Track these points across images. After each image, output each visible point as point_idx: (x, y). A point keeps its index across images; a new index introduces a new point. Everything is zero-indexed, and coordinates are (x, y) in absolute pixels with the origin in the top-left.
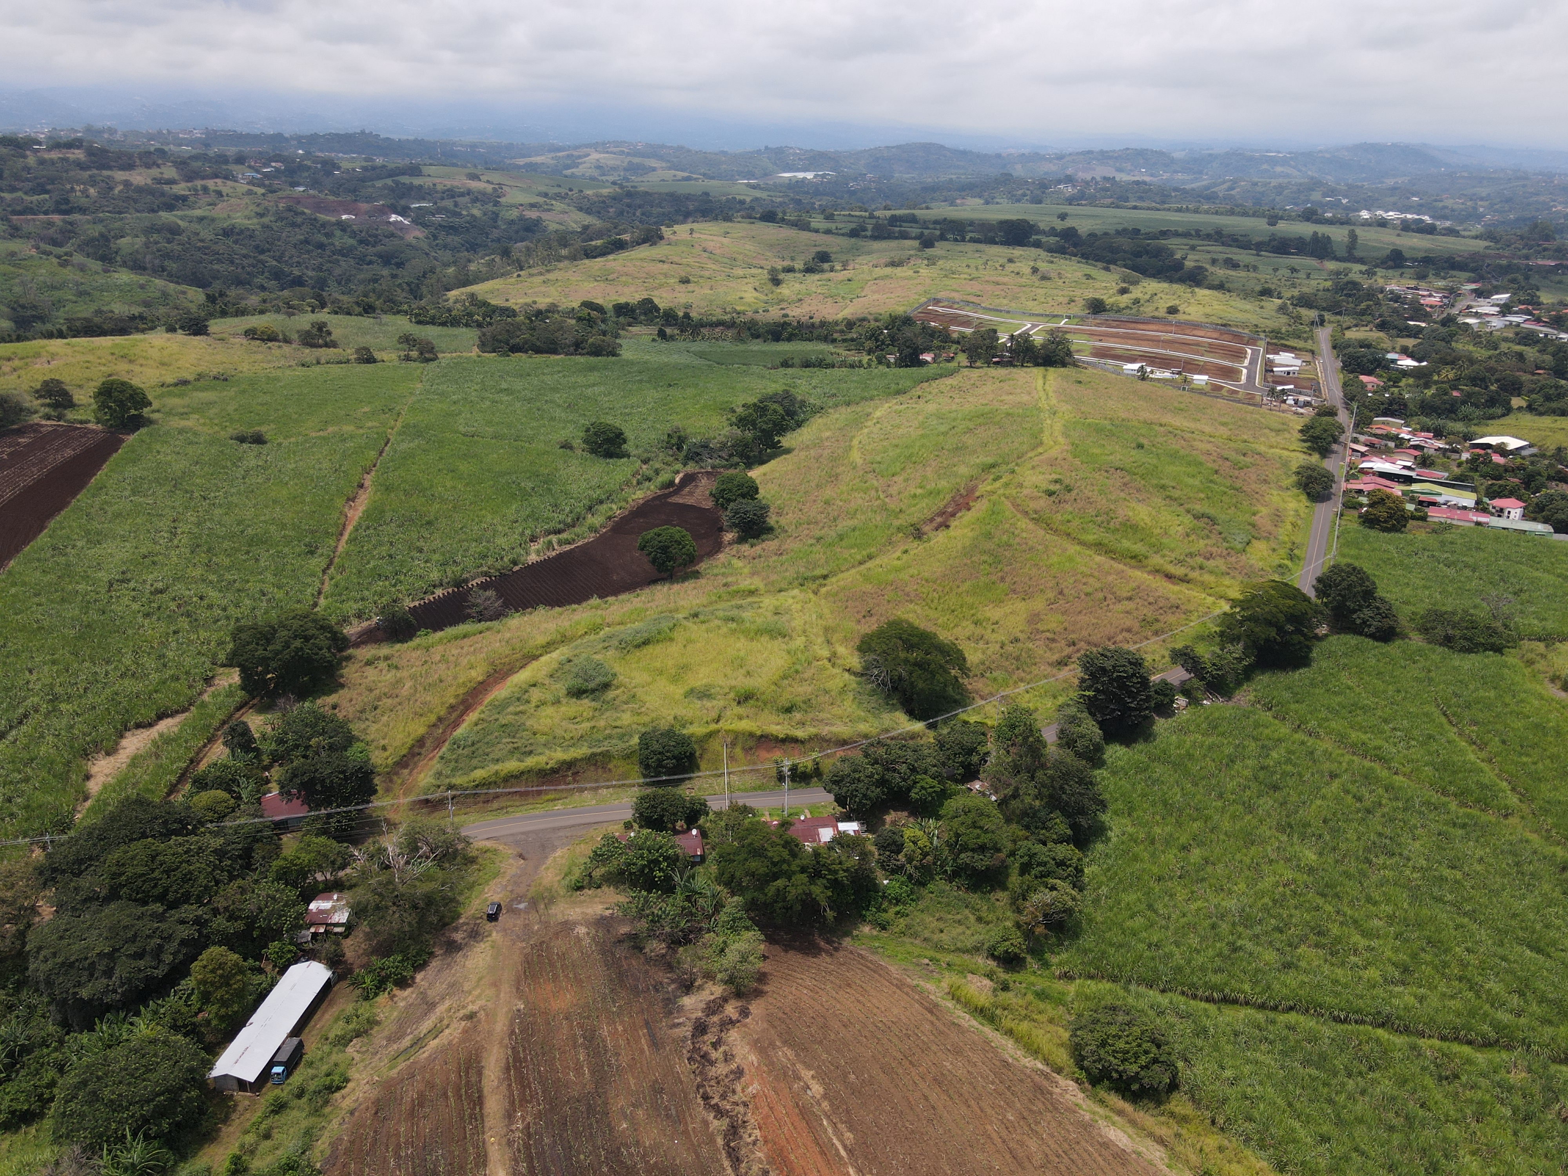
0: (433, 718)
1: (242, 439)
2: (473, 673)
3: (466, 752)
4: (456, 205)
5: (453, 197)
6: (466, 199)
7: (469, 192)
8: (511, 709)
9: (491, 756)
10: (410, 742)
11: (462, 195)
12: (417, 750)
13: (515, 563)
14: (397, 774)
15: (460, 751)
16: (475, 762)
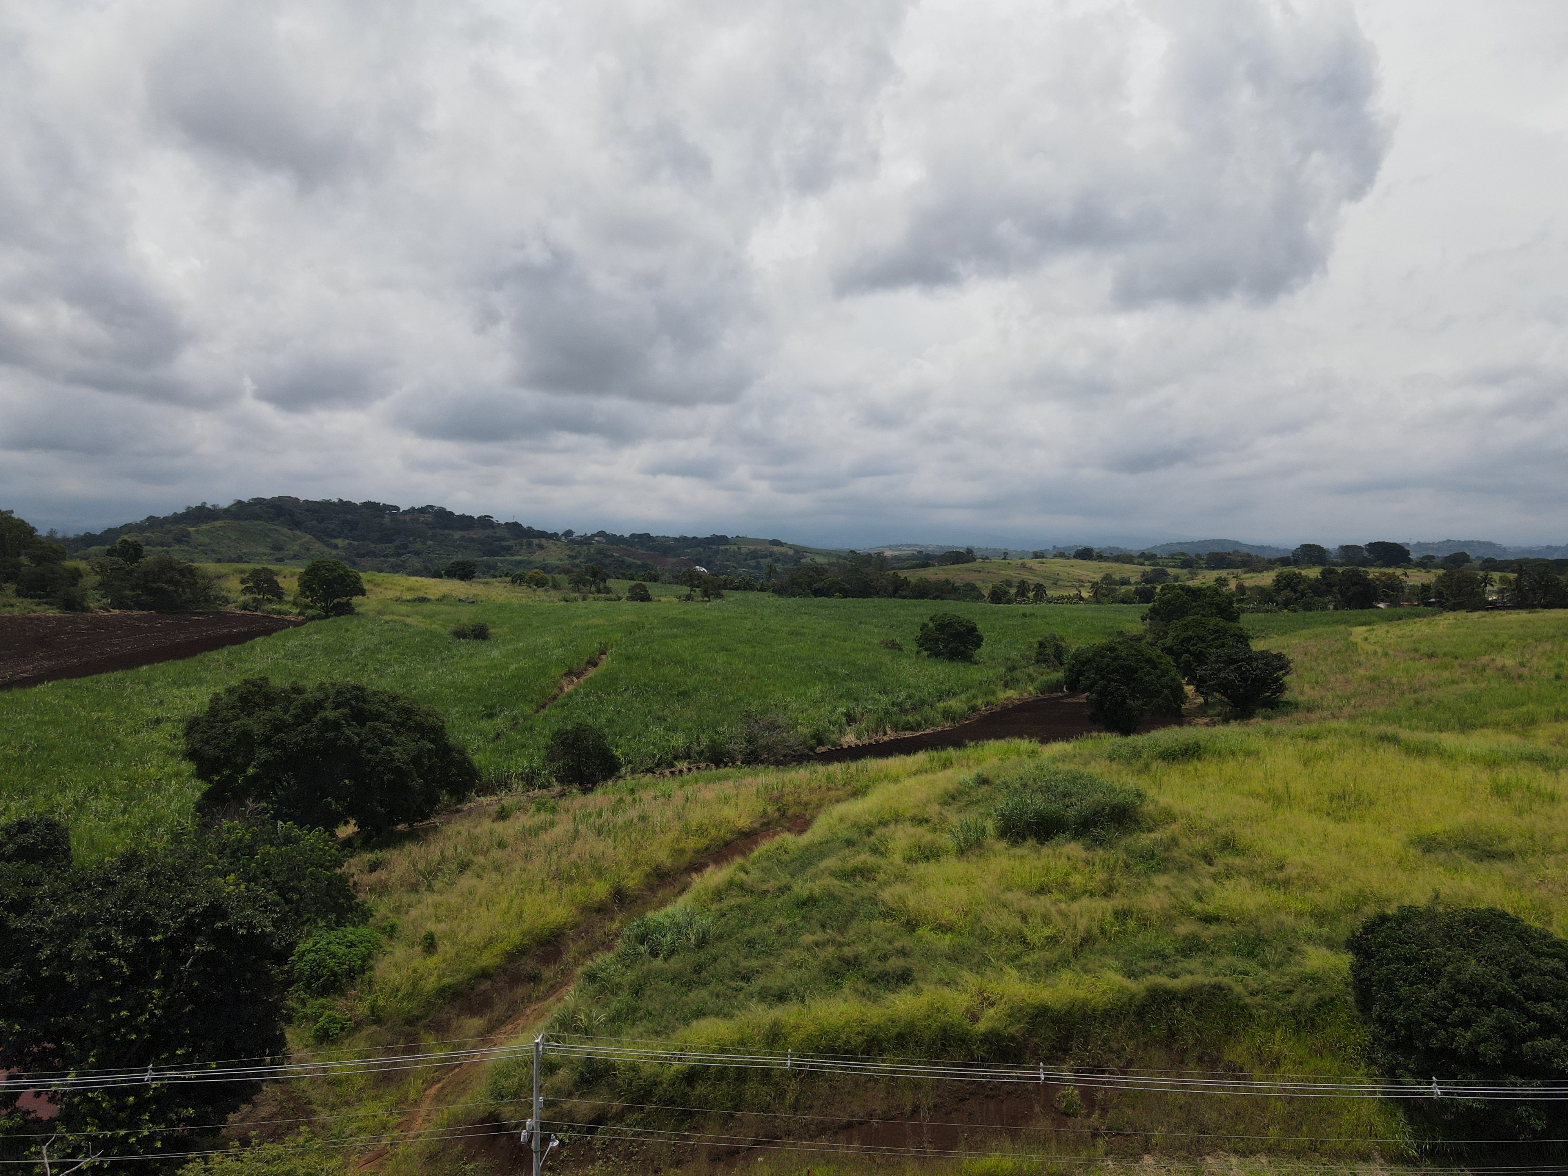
0: (600, 890)
1: (460, 634)
2: (728, 812)
3: (675, 963)
4: (758, 563)
5: (755, 558)
6: (769, 560)
7: (771, 554)
8: (831, 862)
9: (759, 982)
10: (514, 936)
11: (765, 556)
12: (529, 965)
13: (821, 743)
14: (440, 1028)
15: (658, 963)
16: (698, 996)
